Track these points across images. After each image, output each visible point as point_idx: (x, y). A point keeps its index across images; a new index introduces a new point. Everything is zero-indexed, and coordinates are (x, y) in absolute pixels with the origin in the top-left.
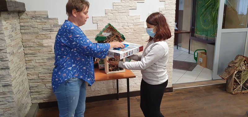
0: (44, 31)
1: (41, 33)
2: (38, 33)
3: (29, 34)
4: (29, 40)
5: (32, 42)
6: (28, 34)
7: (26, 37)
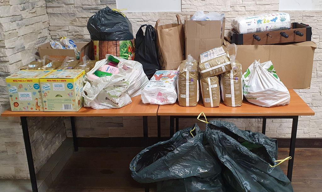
0: (85, 11)
1: (79, 15)
2: (74, 15)
3: (60, 16)
4: (60, 27)
5: (65, 31)
6: (58, 16)
7: (56, 21)
